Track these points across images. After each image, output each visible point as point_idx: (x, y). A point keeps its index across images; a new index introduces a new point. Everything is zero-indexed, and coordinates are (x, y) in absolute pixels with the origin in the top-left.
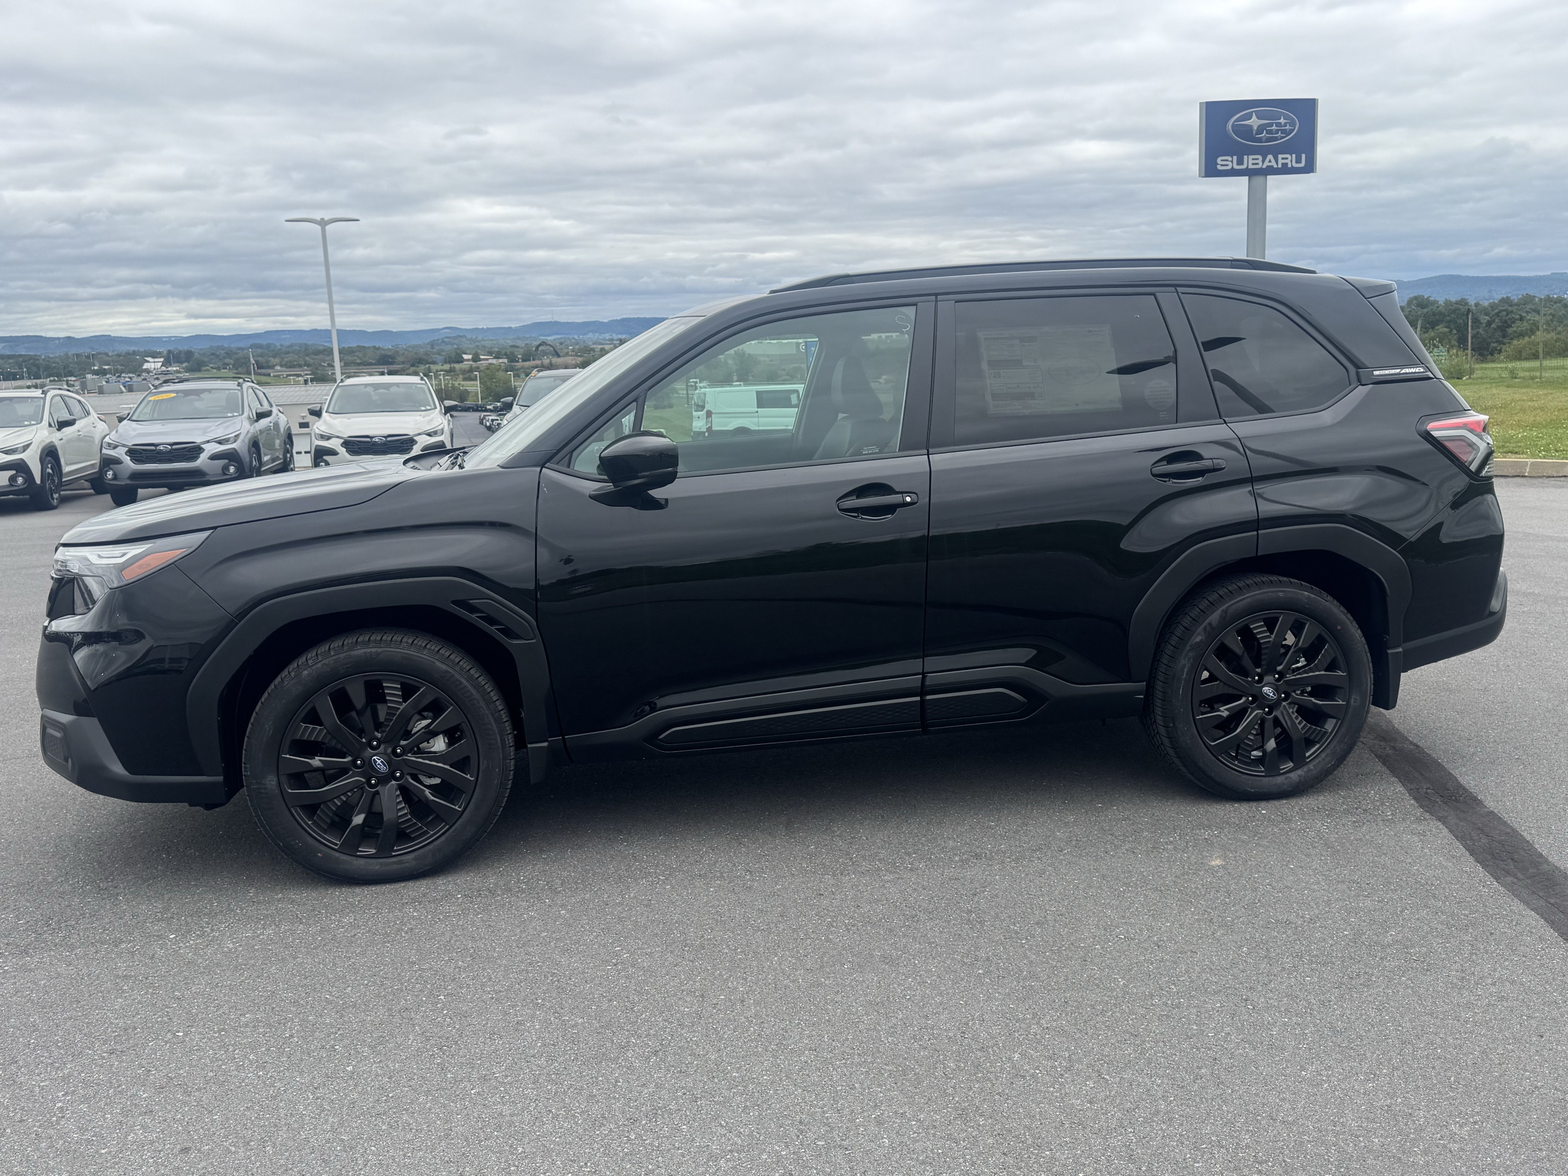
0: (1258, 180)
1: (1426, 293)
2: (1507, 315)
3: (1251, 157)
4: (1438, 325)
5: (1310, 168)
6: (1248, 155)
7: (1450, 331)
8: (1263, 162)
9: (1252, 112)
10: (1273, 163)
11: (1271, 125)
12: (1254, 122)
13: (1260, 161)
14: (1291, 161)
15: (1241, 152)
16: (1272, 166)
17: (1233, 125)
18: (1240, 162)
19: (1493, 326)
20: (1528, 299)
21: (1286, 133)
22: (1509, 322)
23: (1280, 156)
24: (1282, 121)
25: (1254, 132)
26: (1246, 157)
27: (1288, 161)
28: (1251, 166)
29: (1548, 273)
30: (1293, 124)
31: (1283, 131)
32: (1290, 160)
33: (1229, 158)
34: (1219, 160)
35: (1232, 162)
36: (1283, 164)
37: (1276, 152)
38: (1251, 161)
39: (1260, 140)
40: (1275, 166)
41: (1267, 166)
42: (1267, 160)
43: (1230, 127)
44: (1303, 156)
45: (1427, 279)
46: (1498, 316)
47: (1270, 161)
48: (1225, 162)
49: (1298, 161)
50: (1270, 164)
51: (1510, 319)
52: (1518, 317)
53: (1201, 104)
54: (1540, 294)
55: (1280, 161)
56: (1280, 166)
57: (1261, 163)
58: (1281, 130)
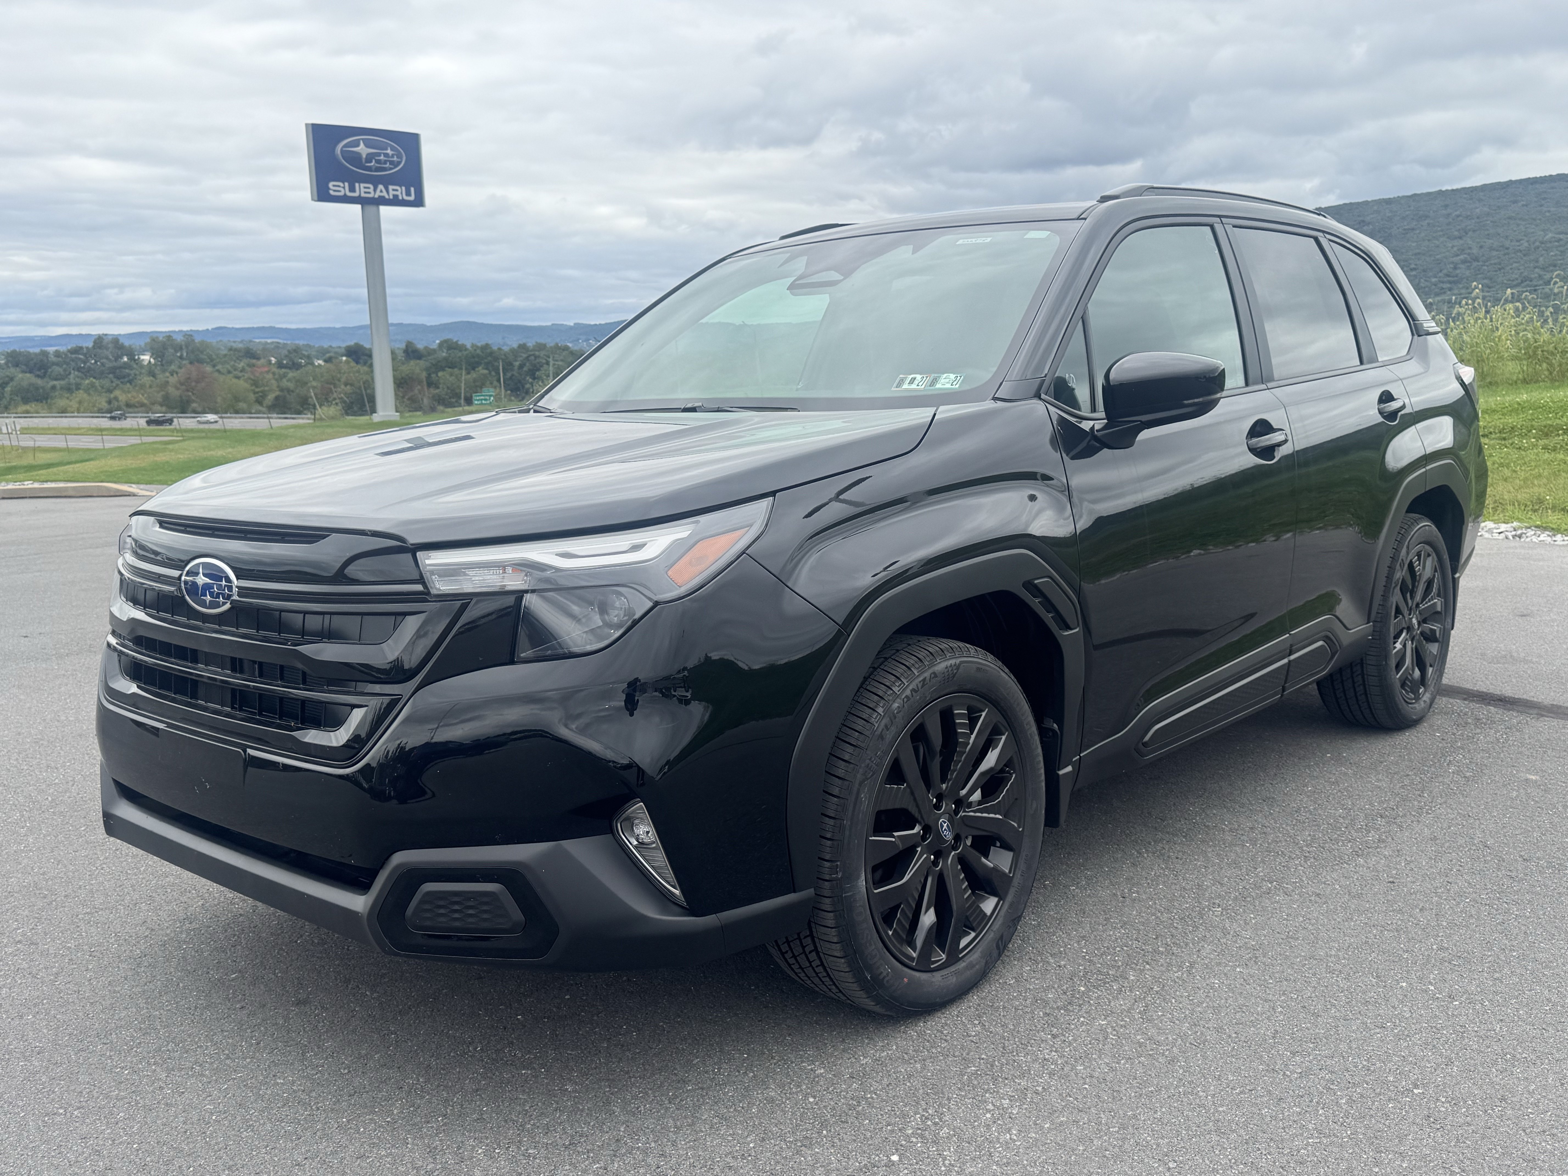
0: (371, 209)
1: (454, 337)
2: (535, 360)
3: (362, 185)
4: (478, 367)
5: (419, 202)
6: (360, 182)
7: (490, 373)
8: (375, 190)
9: (359, 140)
10: (385, 194)
11: (379, 155)
12: (362, 150)
13: (371, 190)
14: (402, 193)
15: (353, 180)
16: (384, 197)
17: (342, 151)
18: (352, 189)
19: (525, 369)
20: (541, 347)
21: (395, 164)
22: (538, 366)
23: (391, 187)
24: (389, 151)
25: (364, 161)
26: (357, 185)
27: (398, 193)
28: (363, 195)
29: (549, 324)
30: (399, 156)
31: (392, 163)
32: (400, 191)
33: (341, 184)
34: (331, 185)
35: (344, 188)
36: (394, 195)
37: (387, 181)
38: (363, 189)
39: (369, 169)
40: (387, 197)
41: (379, 196)
42: (378, 190)
43: (339, 152)
44: (412, 189)
45: (447, 324)
46: (528, 360)
47: (381, 191)
48: (337, 187)
49: (408, 194)
50: (382, 194)
51: (538, 363)
52: (544, 361)
53: (307, 125)
54: (550, 343)
55: (391, 193)
56: (391, 197)
57: (373, 193)
58: (389, 161)
